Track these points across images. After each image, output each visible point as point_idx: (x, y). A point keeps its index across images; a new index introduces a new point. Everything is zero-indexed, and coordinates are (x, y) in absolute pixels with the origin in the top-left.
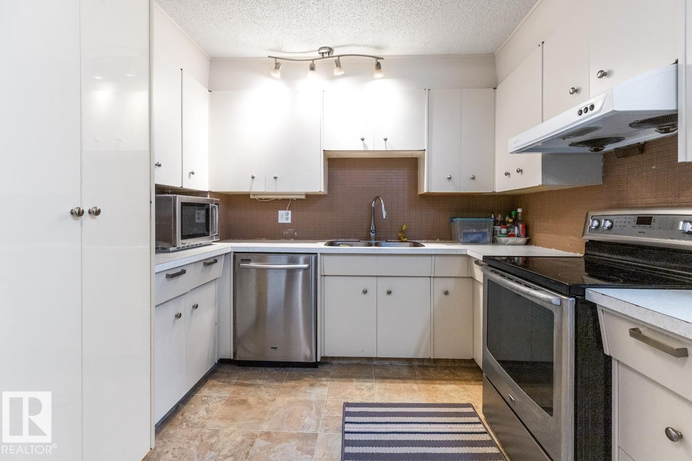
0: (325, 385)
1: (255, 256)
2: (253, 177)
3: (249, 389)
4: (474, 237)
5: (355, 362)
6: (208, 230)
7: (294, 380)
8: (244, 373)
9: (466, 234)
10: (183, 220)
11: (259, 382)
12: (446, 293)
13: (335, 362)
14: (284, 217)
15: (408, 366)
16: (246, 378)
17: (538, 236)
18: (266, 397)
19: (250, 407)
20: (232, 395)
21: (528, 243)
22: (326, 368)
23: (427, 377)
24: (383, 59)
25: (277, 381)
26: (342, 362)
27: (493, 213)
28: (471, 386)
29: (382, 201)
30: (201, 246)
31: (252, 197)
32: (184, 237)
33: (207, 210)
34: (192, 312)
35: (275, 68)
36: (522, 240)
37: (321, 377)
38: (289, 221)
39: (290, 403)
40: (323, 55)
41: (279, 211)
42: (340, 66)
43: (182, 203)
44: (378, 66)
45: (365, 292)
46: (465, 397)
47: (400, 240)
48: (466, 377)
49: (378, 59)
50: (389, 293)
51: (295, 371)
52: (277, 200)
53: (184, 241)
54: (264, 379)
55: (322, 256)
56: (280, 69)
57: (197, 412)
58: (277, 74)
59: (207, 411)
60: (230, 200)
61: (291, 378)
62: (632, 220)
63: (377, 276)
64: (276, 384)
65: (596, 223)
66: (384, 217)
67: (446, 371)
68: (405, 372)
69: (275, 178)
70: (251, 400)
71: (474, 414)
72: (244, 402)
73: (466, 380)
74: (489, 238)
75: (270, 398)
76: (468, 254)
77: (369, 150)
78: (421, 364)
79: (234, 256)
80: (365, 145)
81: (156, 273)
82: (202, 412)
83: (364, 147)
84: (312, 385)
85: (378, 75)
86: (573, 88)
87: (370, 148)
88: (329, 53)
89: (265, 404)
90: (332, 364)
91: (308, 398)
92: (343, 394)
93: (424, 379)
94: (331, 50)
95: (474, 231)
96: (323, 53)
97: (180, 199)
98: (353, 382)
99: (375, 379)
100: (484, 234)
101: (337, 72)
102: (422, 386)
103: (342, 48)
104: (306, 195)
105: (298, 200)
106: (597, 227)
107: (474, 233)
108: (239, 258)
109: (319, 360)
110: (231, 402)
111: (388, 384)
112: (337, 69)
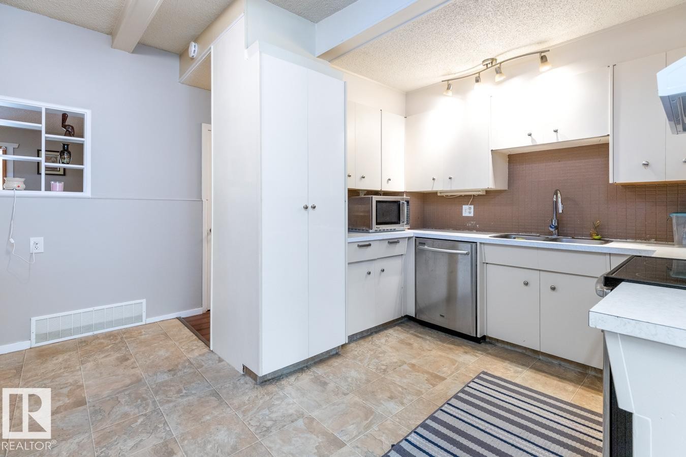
0: (476, 356)
1: (429, 241)
2: (434, 179)
3: (418, 339)
5: (520, 350)
6: (399, 220)
7: (455, 345)
8: (420, 329)
10: (378, 212)
11: (427, 337)
13: (499, 345)
14: (468, 211)
15: (579, 372)
16: (420, 333)
18: (427, 347)
19: (412, 348)
20: (406, 339)
23: (596, 387)
24: (549, 51)
25: (441, 341)
26: (506, 346)
29: (559, 194)
30: (395, 230)
31: (439, 194)
32: (377, 224)
33: (399, 205)
34: (380, 274)
35: (447, 89)
37: (478, 350)
38: (472, 215)
39: (441, 356)
40: (487, 66)
41: (463, 206)
42: (501, 73)
43: (377, 201)
44: (544, 59)
45: (526, 284)
49: (542, 53)
50: (553, 289)
51: (459, 340)
52: (461, 196)
53: (378, 226)
54: (432, 337)
55: (482, 245)
56: (451, 89)
57: (381, 340)
58: (450, 93)
59: (386, 341)
60: (425, 198)
61: (453, 343)
63: (541, 270)
64: (439, 343)
66: (561, 211)
68: (572, 375)
69: (450, 178)
70: (416, 345)
72: (410, 344)
75: (429, 348)
77: (538, 144)
79: (415, 240)
80: (533, 140)
81: (349, 243)
82: (383, 341)
83: (532, 142)
84: (466, 353)
85: (545, 68)
87: (539, 141)
88: (492, 63)
89: (424, 350)
90: (495, 346)
91: (456, 358)
92: (489, 366)
94: (493, 60)
97: (375, 198)
98: (505, 362)
101: (498, 78)
102: (580, 391)
104: (486, 191)
105: (478, 195)
108: (420, 242)
110: (402, 342)
112: (498, 75)
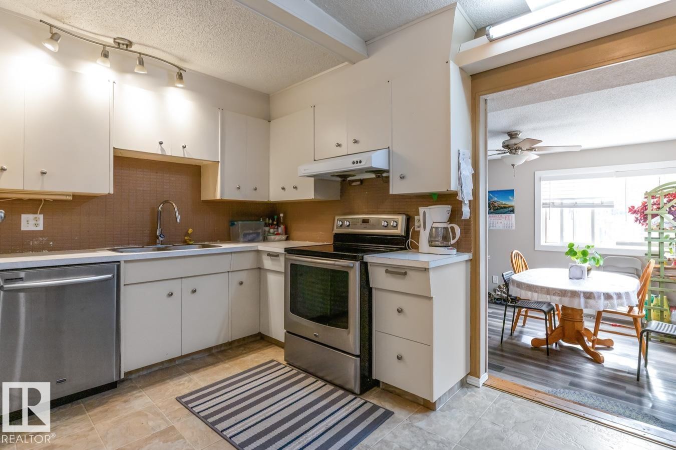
0: (140, 397)
4: (250, 237)
5: (157, 368)
7: (98, 406)
9: (245, 235)
12: (241, 283)
13: (133, 376)
14: (31, 222)
17: (294, 233)
21: (287, 239)
22: (127, 384)
24: (185, 71)
27: (261, 217)
28: (265, 351)
29: (174, 204)
35: (51, 38)
36: (284, 237)
37: (128, 392)
38: (40, 228)
40: (119, 46)
41: (23, 215)
42: (143, 65)
44: (180, 77)
45: (171, 295)
46: (266, 358)
47: (186, 243)
48: (258, 347)
49: (181, 69)
50: (194, 291)
52: (19, 200)
56: (59, 42)
61: (92, 407)
62: (360, 221)
63: (182, 278)
65: (341, 223)
66: (179, 221)
67: (242, 348)
68: (210, 360)
69: (43, 173)
71: (279, 364)
73: (259, 349)
74: (261, 238)
76: (259, 249)
78: (219, 350)
80: (162, 149)
84: (126, 402)
85: (179, 85)
86: (338, 144)
87: (168, 153)
88: (127, 45)
90: (131, 379)
91: (132, 411)
92: (167, 393)
93: (228, 359)
94: (130, 44)
95: (251, 232)
96: (119, 44)
99: (187, 372)
100: (258, 234)
101: (140, 70)
102: (231, 363)
103: (144, 47)
104: (74, 195)
106: (341, 226)
107: (249, 234)
109: (122, 376)
111: (202, 372)
112: (140, 67)
